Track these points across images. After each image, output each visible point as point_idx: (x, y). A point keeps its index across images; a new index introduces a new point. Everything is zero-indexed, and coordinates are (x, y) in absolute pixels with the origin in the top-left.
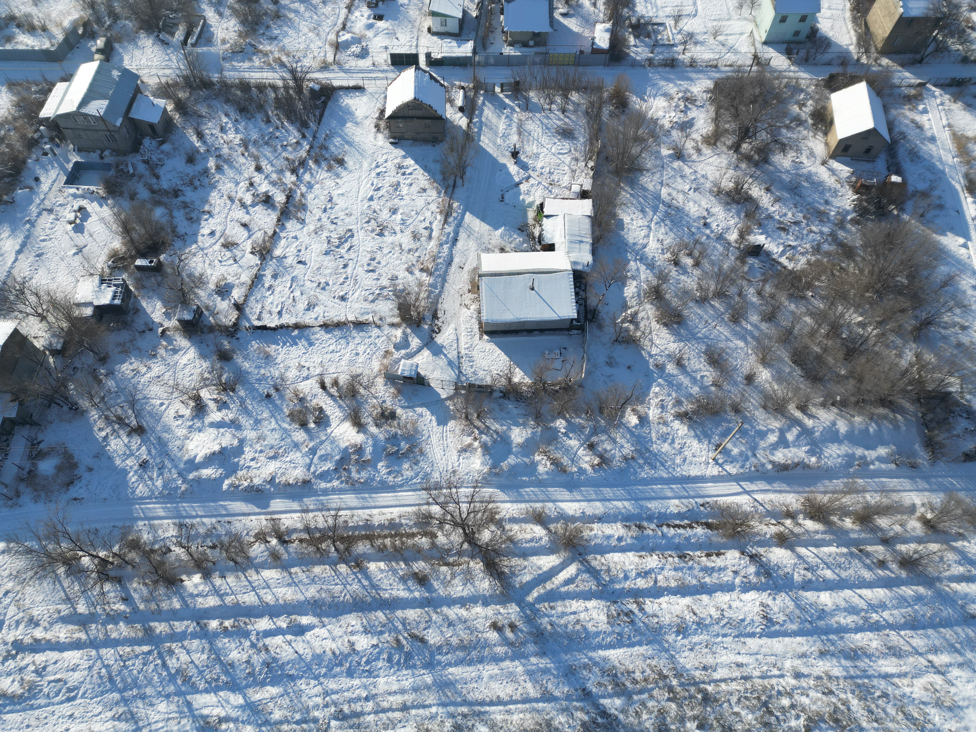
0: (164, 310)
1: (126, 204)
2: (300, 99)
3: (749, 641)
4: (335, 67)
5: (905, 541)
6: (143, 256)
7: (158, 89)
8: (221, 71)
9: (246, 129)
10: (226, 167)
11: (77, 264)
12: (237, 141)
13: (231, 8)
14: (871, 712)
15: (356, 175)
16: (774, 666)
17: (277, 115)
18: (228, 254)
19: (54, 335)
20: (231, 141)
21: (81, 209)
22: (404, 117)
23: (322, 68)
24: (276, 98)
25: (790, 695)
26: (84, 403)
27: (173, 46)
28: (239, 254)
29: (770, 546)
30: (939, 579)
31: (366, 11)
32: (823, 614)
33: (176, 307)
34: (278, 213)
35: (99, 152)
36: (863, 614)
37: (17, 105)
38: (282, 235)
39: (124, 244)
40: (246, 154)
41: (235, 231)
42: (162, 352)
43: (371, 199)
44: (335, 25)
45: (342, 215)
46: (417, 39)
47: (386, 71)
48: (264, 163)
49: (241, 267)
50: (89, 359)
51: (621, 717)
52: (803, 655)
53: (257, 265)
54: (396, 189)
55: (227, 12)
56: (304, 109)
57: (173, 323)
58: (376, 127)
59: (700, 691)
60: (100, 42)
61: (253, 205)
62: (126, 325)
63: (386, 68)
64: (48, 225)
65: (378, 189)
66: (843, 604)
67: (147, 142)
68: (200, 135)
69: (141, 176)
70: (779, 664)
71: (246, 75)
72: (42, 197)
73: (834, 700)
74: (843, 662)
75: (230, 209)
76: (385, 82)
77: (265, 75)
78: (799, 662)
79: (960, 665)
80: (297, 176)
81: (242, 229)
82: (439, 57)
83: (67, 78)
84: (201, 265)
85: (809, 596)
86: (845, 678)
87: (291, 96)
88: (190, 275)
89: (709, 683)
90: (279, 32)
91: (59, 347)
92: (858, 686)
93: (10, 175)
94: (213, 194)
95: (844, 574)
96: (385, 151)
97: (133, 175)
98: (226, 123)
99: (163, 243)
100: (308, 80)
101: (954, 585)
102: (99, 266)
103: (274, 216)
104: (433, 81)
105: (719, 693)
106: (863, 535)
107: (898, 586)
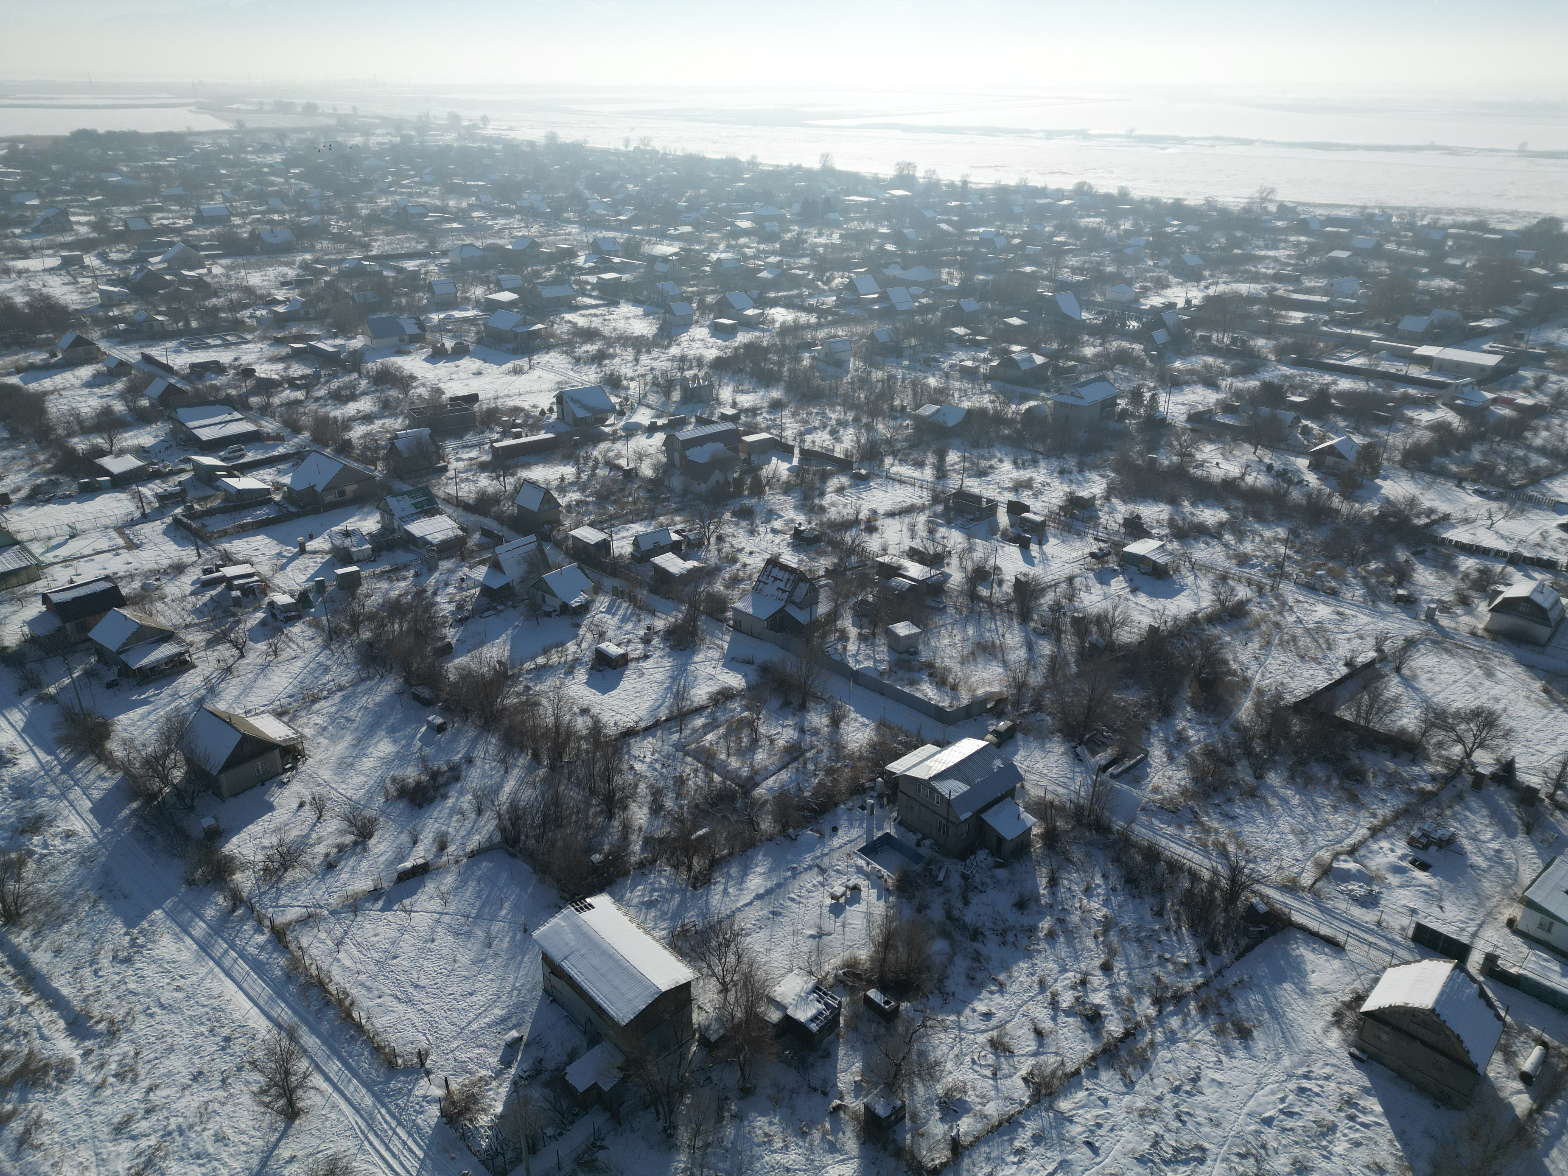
0: (858, 1078)
1: (908, 912)
2: (1226, 910)
4: (1308, 897)
6: (883, 988)
7: (1035, 803)
8: (1132, 820)
9: (1120, 907)
10: (1062, 939)
11: (805, 949)
12: (1098, 915)
13: (1191, 758)
15: (1262, 1068)
17: (1178, 912)
18: (991, 1059)
19: (719, 1019)
20: (1090, 911)
21: (856, 889)
22: (1397, 1029)
23: (1285, 887)
24: (1190, 891)
26: (684, 1136)
27: (1086, 767)
28: (1006, 1069)
31: (1402, 848)
33: (876, 1085)
34: (1099, 1046)
35: (920, 836)
37: (873, 746)
38: (1087, 1083)
39: (872, 959)
40: (1101, 939)
41: (1019, 1033)
42: (816, 1135)
43: (1268, 1122)
44: (1339, 842)
45: (1201, 1116)
46: (1480, 926)
47: (1397, 944)
48: (1119, 965)
49: (996, 1088)
50: (731, 1078)
53: (1022, 1103)
54: (1324, 1135)
55: (1182, 760)
56: (1224, 926)
57: (856, 1104)
58: (1335, 1014)
60: (1003, 725)
61: (1069, 1013)
62: (802, 1065)
63: (1398, 938)
64: (809, 886)
65: (1291, 1114)
67: (982, 855)
68: (1053, 882)
69: (948, 891)
71: (1163, 842)
72: (826, 851)
75: (1032, 998)
76: (1388, 958)
77: (1190, 854)
80: (1160, 1011)
81: (1032, 1036)
82: (1513, 970)
83: (943, 744)
84: (945, 1048)
87: (1213, 900)
88: (922, 1054)
90: (1243, 812)
91: (713, 1038)
93: (813, 810)
94: (1021, 964)
96: (1334, 1061)
97: (940, 884)
98: (1098, 886)
99: (918, 987)
100: (1253, 892)
102: (827, 968)
103: (1090, 1048)
104: (1482, 1002)
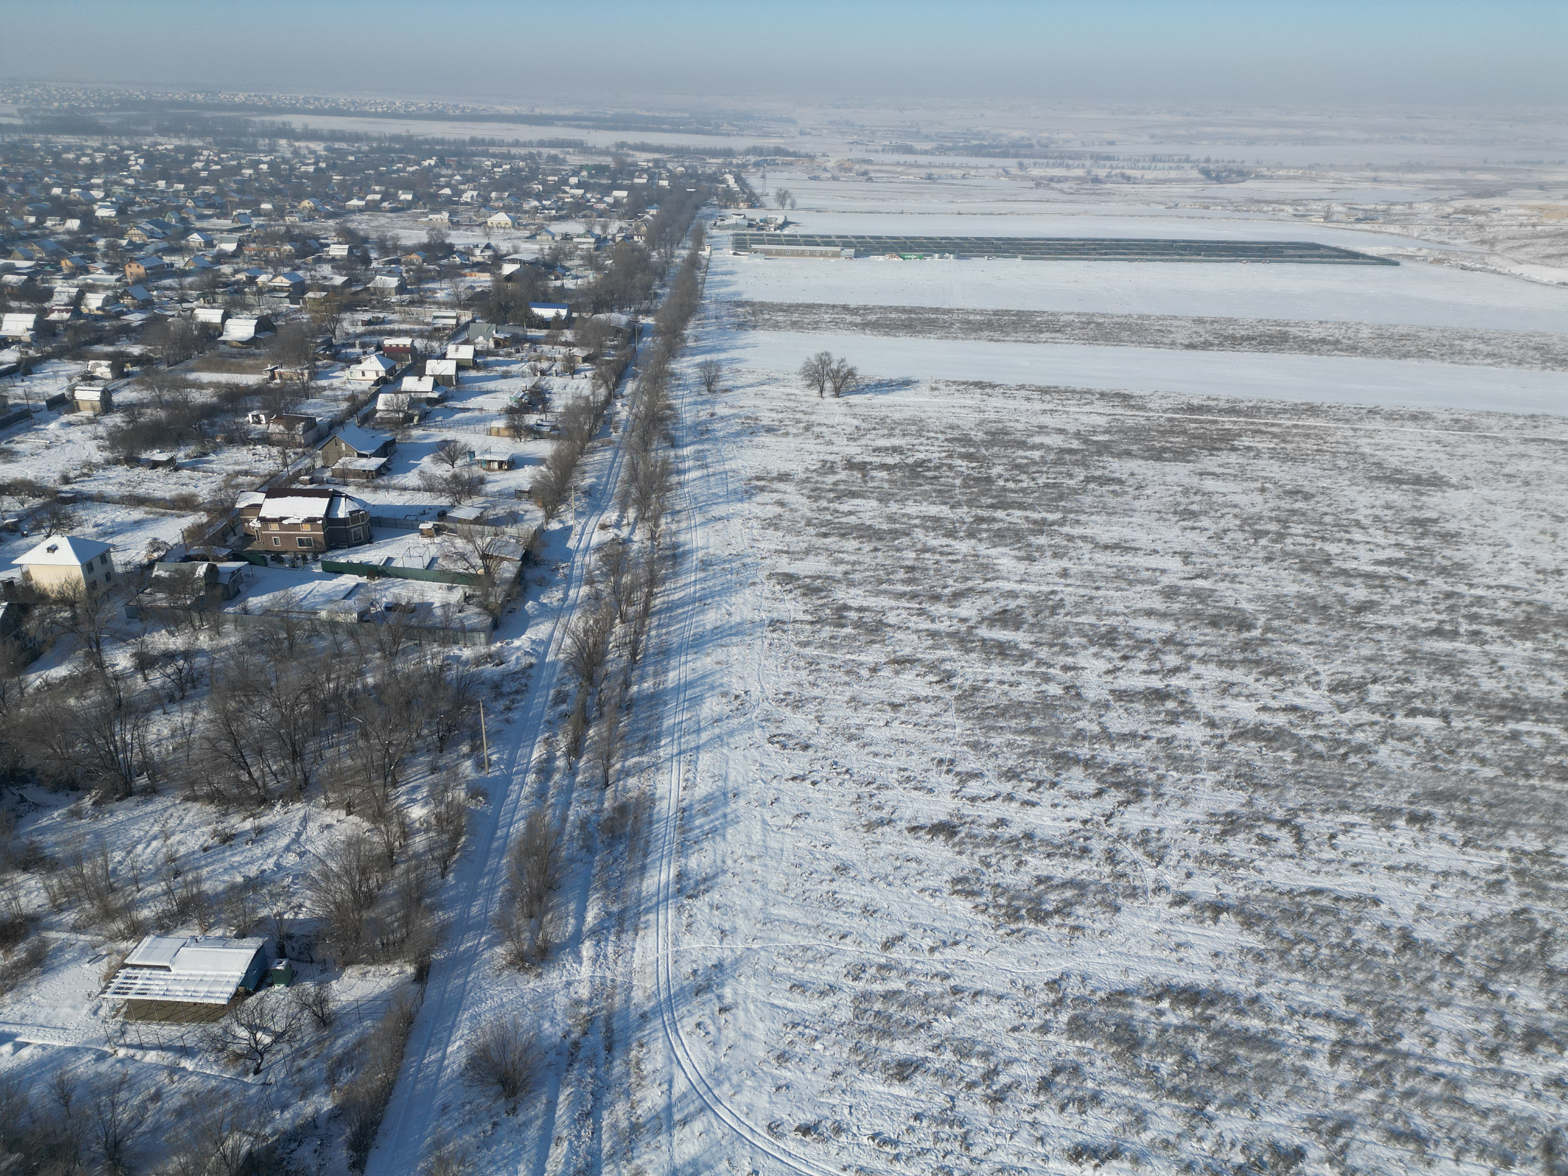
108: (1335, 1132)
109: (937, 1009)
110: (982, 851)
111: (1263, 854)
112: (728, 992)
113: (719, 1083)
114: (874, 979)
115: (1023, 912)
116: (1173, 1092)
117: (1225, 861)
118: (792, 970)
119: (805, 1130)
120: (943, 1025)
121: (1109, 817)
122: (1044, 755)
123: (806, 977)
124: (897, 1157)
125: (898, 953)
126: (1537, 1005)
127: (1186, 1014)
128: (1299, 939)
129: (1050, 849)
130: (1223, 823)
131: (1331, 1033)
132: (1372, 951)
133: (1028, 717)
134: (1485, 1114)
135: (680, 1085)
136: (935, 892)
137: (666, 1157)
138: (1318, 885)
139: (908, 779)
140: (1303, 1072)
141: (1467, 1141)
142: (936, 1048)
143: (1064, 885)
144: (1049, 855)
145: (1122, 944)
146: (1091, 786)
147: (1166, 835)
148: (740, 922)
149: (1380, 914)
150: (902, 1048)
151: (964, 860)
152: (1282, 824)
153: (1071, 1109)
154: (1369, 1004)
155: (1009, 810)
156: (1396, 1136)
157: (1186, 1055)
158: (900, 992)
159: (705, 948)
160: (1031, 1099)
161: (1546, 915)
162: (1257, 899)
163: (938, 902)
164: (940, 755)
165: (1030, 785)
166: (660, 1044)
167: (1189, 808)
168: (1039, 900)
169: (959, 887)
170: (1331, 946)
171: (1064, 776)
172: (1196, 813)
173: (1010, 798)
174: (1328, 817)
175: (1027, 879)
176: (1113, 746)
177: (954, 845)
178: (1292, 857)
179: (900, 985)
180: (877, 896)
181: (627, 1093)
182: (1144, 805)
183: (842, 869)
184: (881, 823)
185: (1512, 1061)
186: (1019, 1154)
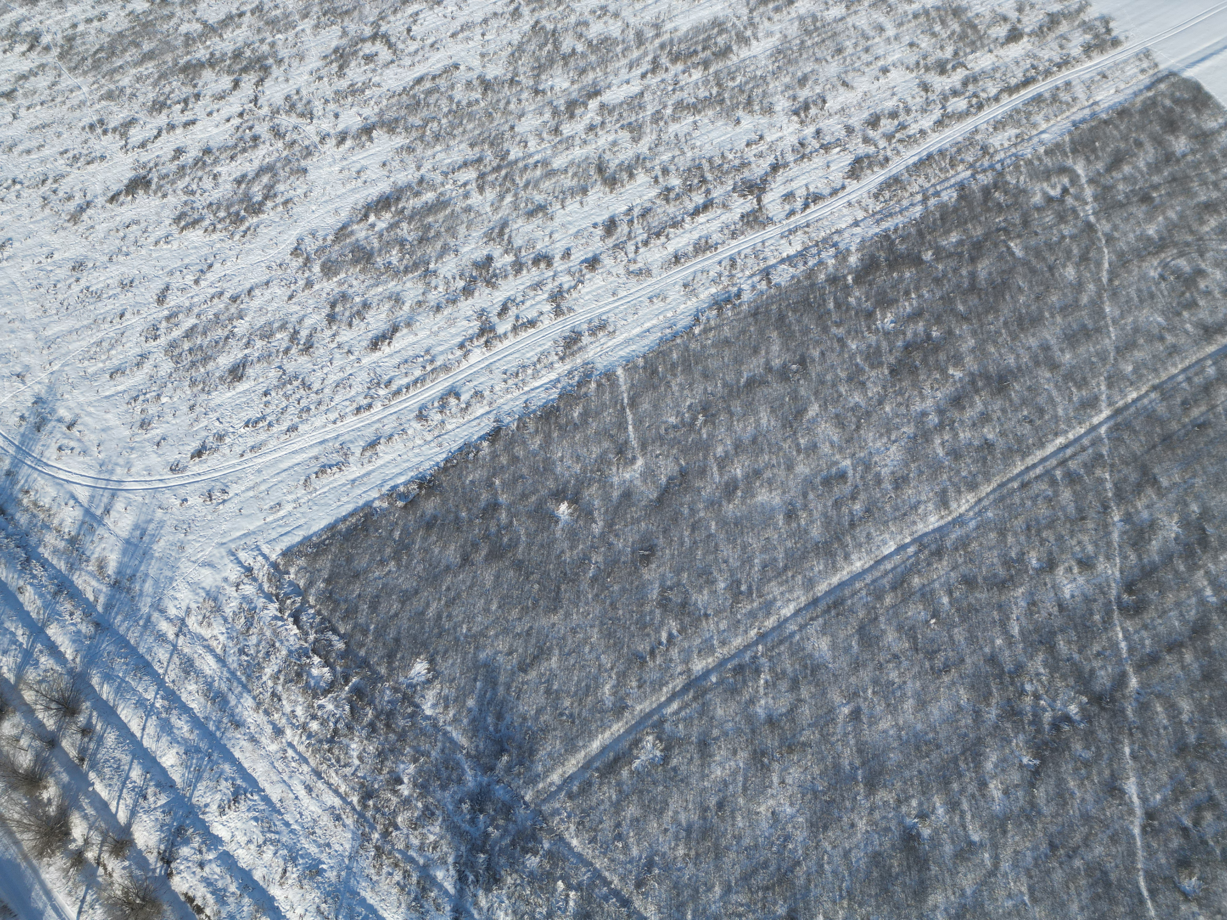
3: (275, 798)
5: (41, 725)
14: (268, 654)
16: (284, 758)
25: (304, 727)
29: (140, 851)
30: (71, 672)
32: (190, 750)
36: (164, 715)
51: (451, 860)
52: (253, 739)
59: (365, 806)
66: (165, 739)
70: (280, 754)
73: (280, 688)
74: (233, 702)
78: (263, 739)
79: (162, 611)
85: (177, 776)
86: (249, 691)
89: (350, 803)
92: (249, 677)
95: (126, 759)
101: (69, 656)
105: (353, 788)
106: (58, 769)
107: (106, 703)
108: (501, 234)
109: (230, 320)
110: (181, 184)
111: (374, 71)
112: (62, 412)
113: (112, 472)
114: (169, 330)
115: (242, 213)
116: (406, 271)
117: (354, 91)
118: (101, 365)
119: (198, 454)
120: (242, 327)
121: (255, 100)
122: (173, 73)
123: (116, 362)
124: (270, 425)
125: (173, 301)
126: (566, 85)
127: (387, 217)
128: (426, 122)
129: (229, 153)
130: (336, 60)
131: (470, 174)
132: (470, 104)
133: (137, 45)
134: (566, 171)
135: (83, 494)
136: (167, 239)
137: (113, 538)
138: (418, 75)
139: (76, 159)
140: (468, 209)
141: (563, 192)
142: (248, 345)
143: (258, 175)
144: (232, 158)
145: (323, 195)
146: (226, 82)
147: (304, 92)
148: (26, 359)
149: (461, 75)
150: (225, 361)
151: (171, 199)
152: (374, 37)
153: (355, 322)
154: (483, 142)
155: (178, 138)
156: (531, 214)
157: (402, 243)
158: (195, 326)
159: (15, 396)
160: (328, 333)
161: (548, 18)
162: (389, 108)
163: (175, 245)
164: (86, 121)
165: (179, 107)
166: (41, 481)
167: (307, 60)
168: (247, 197)
169: (183, 223)
170: (446, 115)
171: (200, 84)
172: (313, 62)
173: (171, 127)
174: (399, 15)
175: (228, 186)
176: (221, 36)
177: (155, 193)
178: (392, 62)
179: (192, 321)
180: (124, 269)
181: (46, 527)
182: (274, 76)
183: (79, 266)
184: (82, 209)
185: (567, 129)
186: (342, 369)
